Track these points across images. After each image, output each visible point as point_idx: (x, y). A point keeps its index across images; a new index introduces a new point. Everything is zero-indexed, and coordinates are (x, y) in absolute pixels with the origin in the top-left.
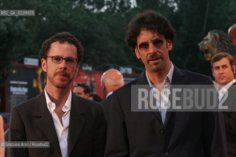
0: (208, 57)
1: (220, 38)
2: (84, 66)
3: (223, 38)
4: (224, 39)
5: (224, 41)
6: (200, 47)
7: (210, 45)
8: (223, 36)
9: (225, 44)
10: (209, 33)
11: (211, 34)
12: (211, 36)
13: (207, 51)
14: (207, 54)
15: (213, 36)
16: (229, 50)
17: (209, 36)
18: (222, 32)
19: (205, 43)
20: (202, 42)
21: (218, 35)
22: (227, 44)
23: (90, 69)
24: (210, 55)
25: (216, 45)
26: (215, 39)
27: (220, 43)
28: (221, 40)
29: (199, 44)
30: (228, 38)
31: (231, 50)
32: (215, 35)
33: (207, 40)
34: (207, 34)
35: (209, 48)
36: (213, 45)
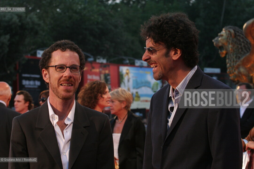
0: (223, 53)
1: (235, 34)
2: (99, 59)
3: (238, 34)
4: (239, 36)
5: (239, 38)
6: (215, 43)
7: (224, 42)
8: (238, 32)
9: (239, 40)
10: (224, 29)
11: (226, 30)
12: (226, 32)
13: (221, 48)
14: (221, 51)
15: (227, 32)
16: (244, 46)
17: (223, 32)
18: (237, 28)
19: (220, 39)
20: (216, 39)
21: (232, 31)
22: (242, 40)
23: (104, 61)
24: (224, 52)
25: (230, 41)
26: (230, 35)
27: (235, 40)
28: (235, 36)
29: (213, 41)
30: (243, 34)
31: (246, 46)
32: (229, 31)
33: (222, 36)
34: (222, 30)
35: (223, 44)
36: (227, 41)
